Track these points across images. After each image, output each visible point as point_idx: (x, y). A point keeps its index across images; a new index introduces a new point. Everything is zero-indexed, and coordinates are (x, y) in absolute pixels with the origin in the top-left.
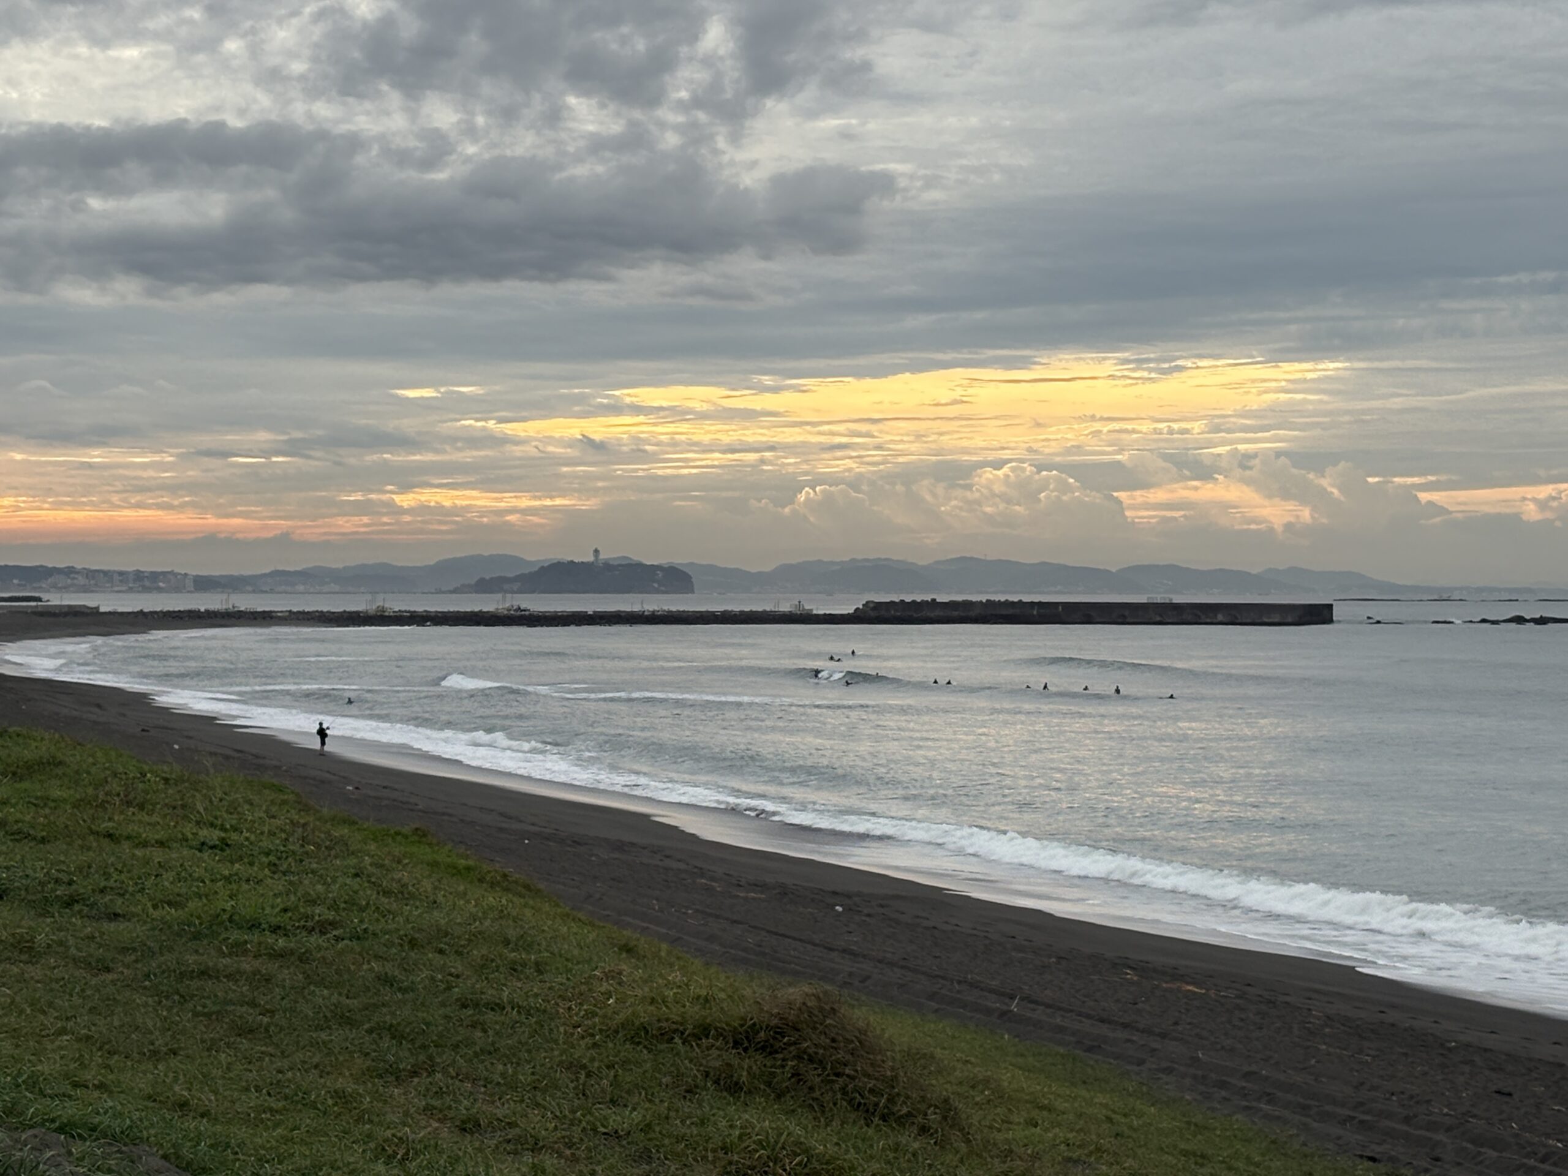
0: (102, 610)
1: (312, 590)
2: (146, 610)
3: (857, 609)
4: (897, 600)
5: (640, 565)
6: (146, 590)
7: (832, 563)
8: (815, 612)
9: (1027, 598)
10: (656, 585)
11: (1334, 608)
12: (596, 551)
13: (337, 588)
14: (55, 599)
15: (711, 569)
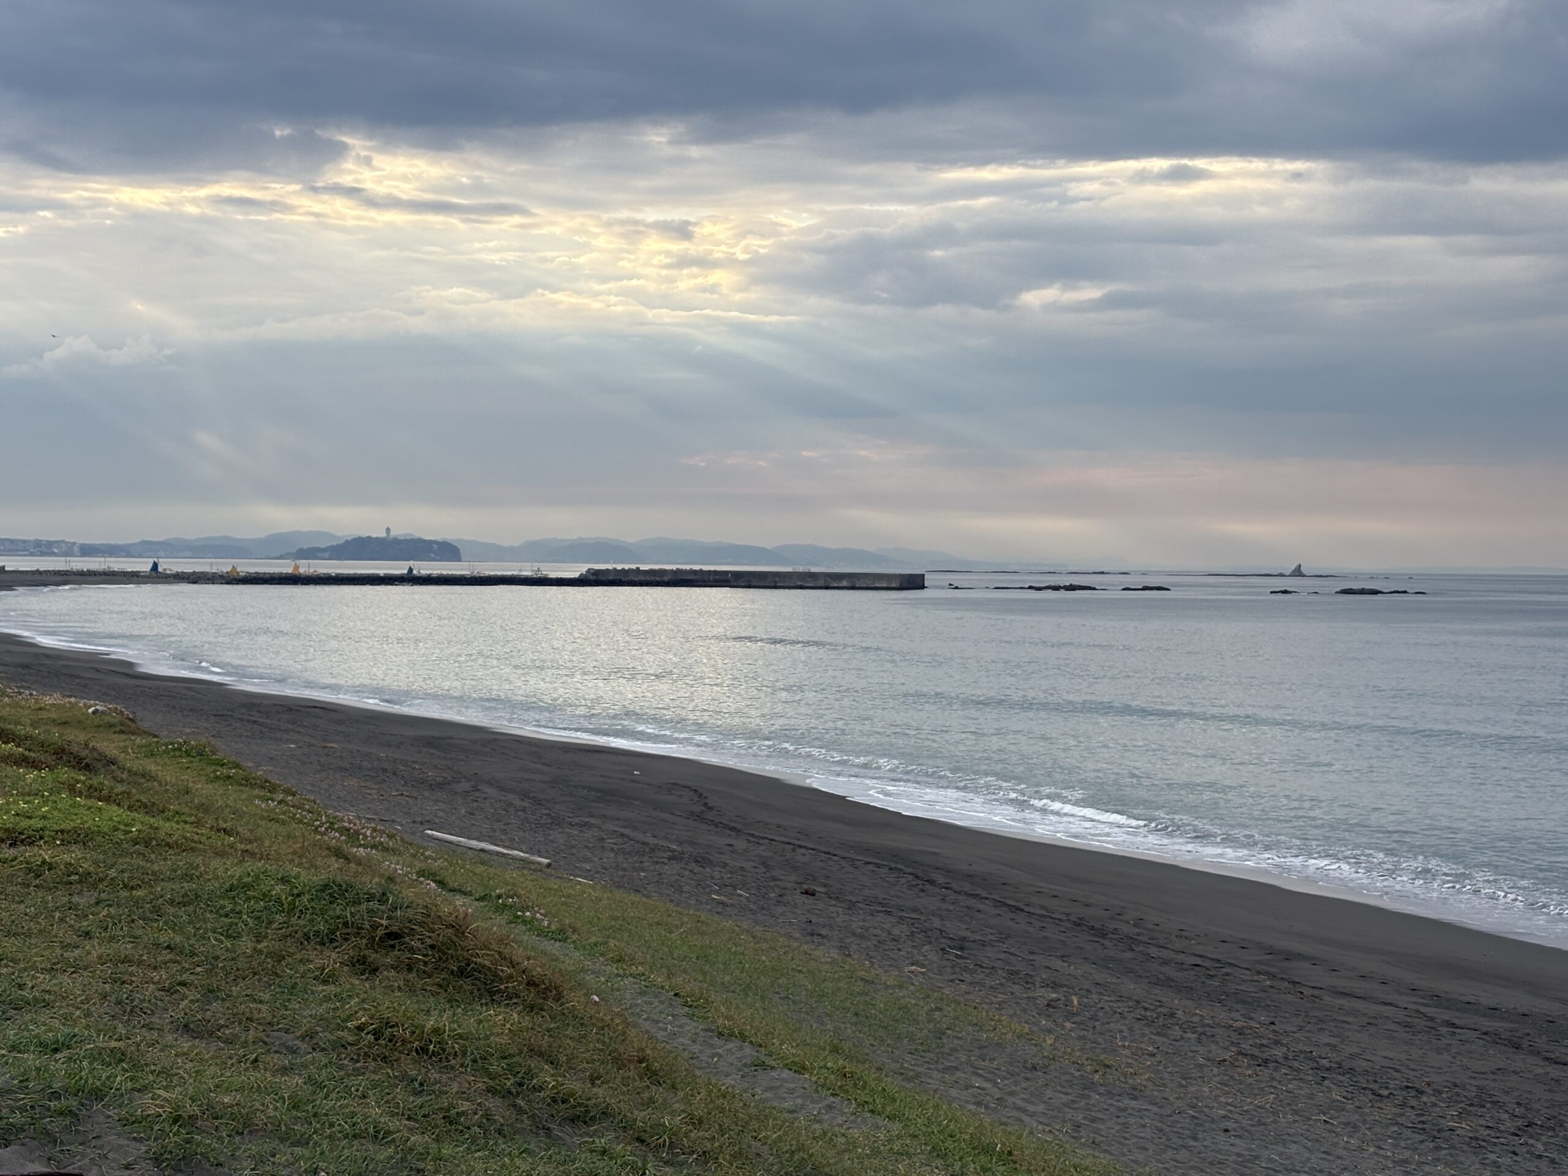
3: (582, 574)
4: (610, 568)
5: (421, 540)
7: (564, 541)
8: (550, 577)
9: (705, 568)
10: (433, 555)
11: (926, 577)
12: (388, 530)
15: (474, 543)
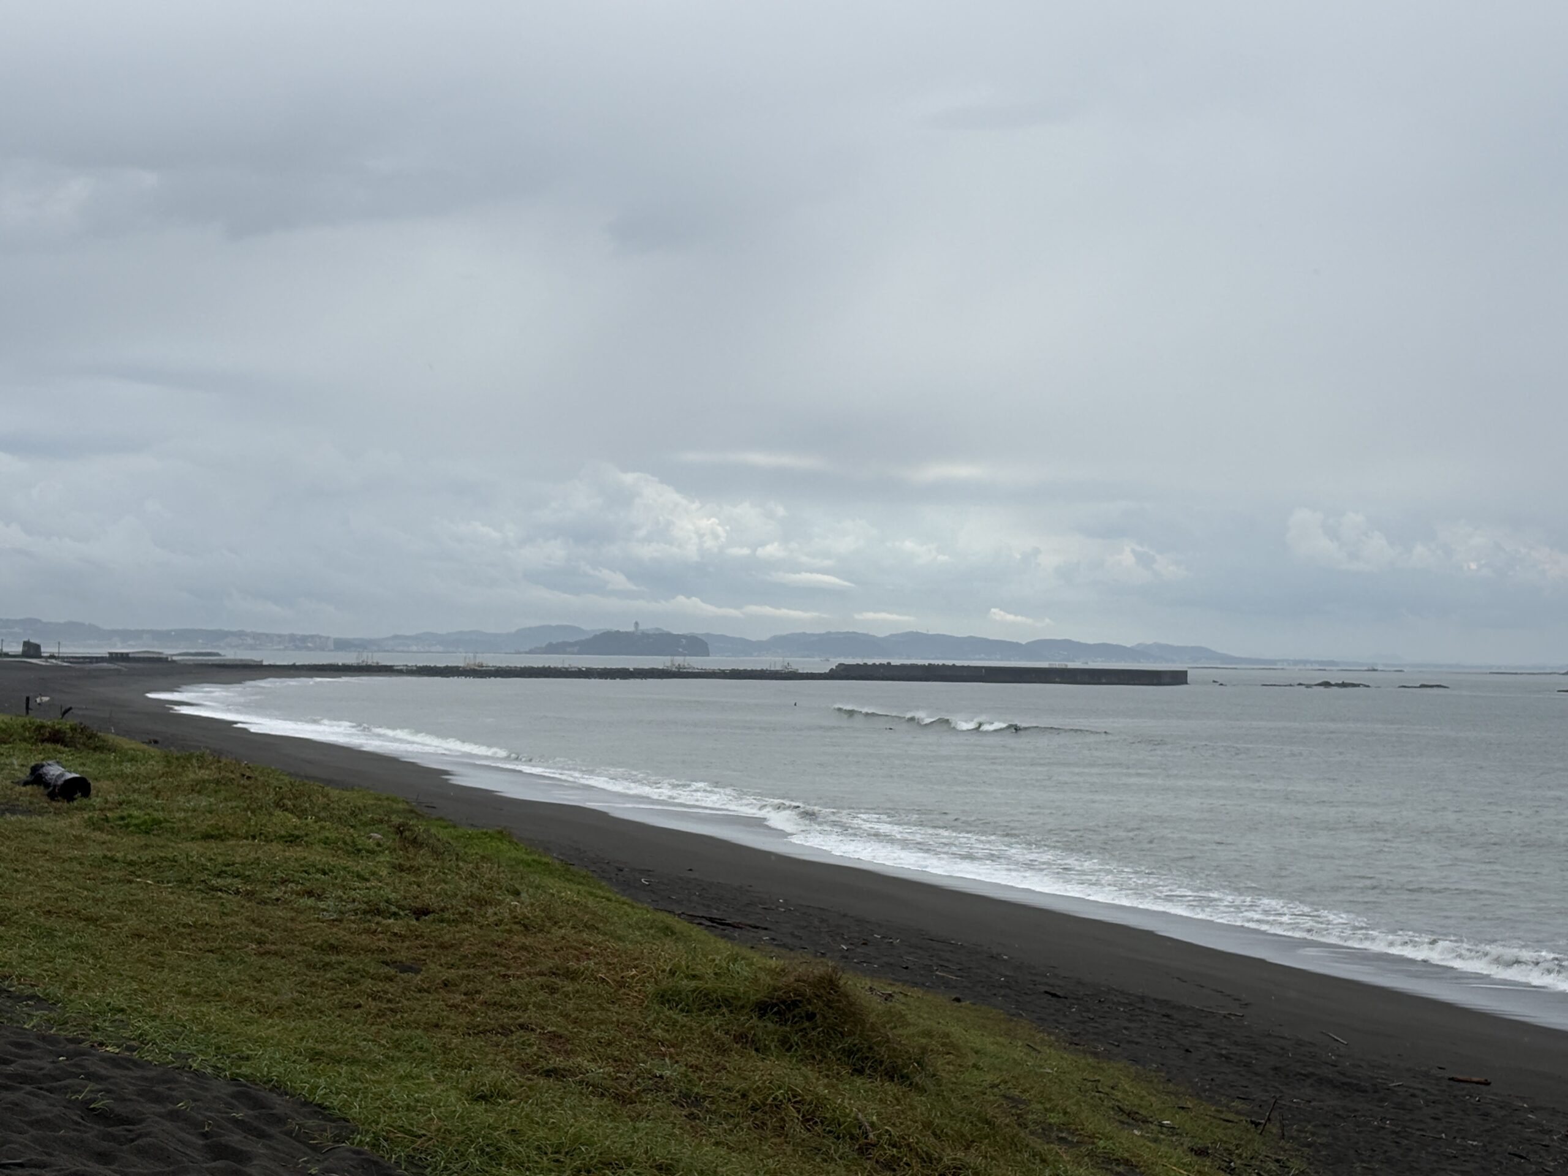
0: (265, 663)
1: (422, 650)
2: (297, 664)
3: (832, 670)
4: (861, 663)
5: (669, 634)
6: (297, 648)
7: (813, 635)
8: (800, 671)
9: (958, 663)
10: (680, 650)
11: (1189, 673)
12: (637, 624)
13: (441, 649)
14: (230, 654)
15: (723, 638)
